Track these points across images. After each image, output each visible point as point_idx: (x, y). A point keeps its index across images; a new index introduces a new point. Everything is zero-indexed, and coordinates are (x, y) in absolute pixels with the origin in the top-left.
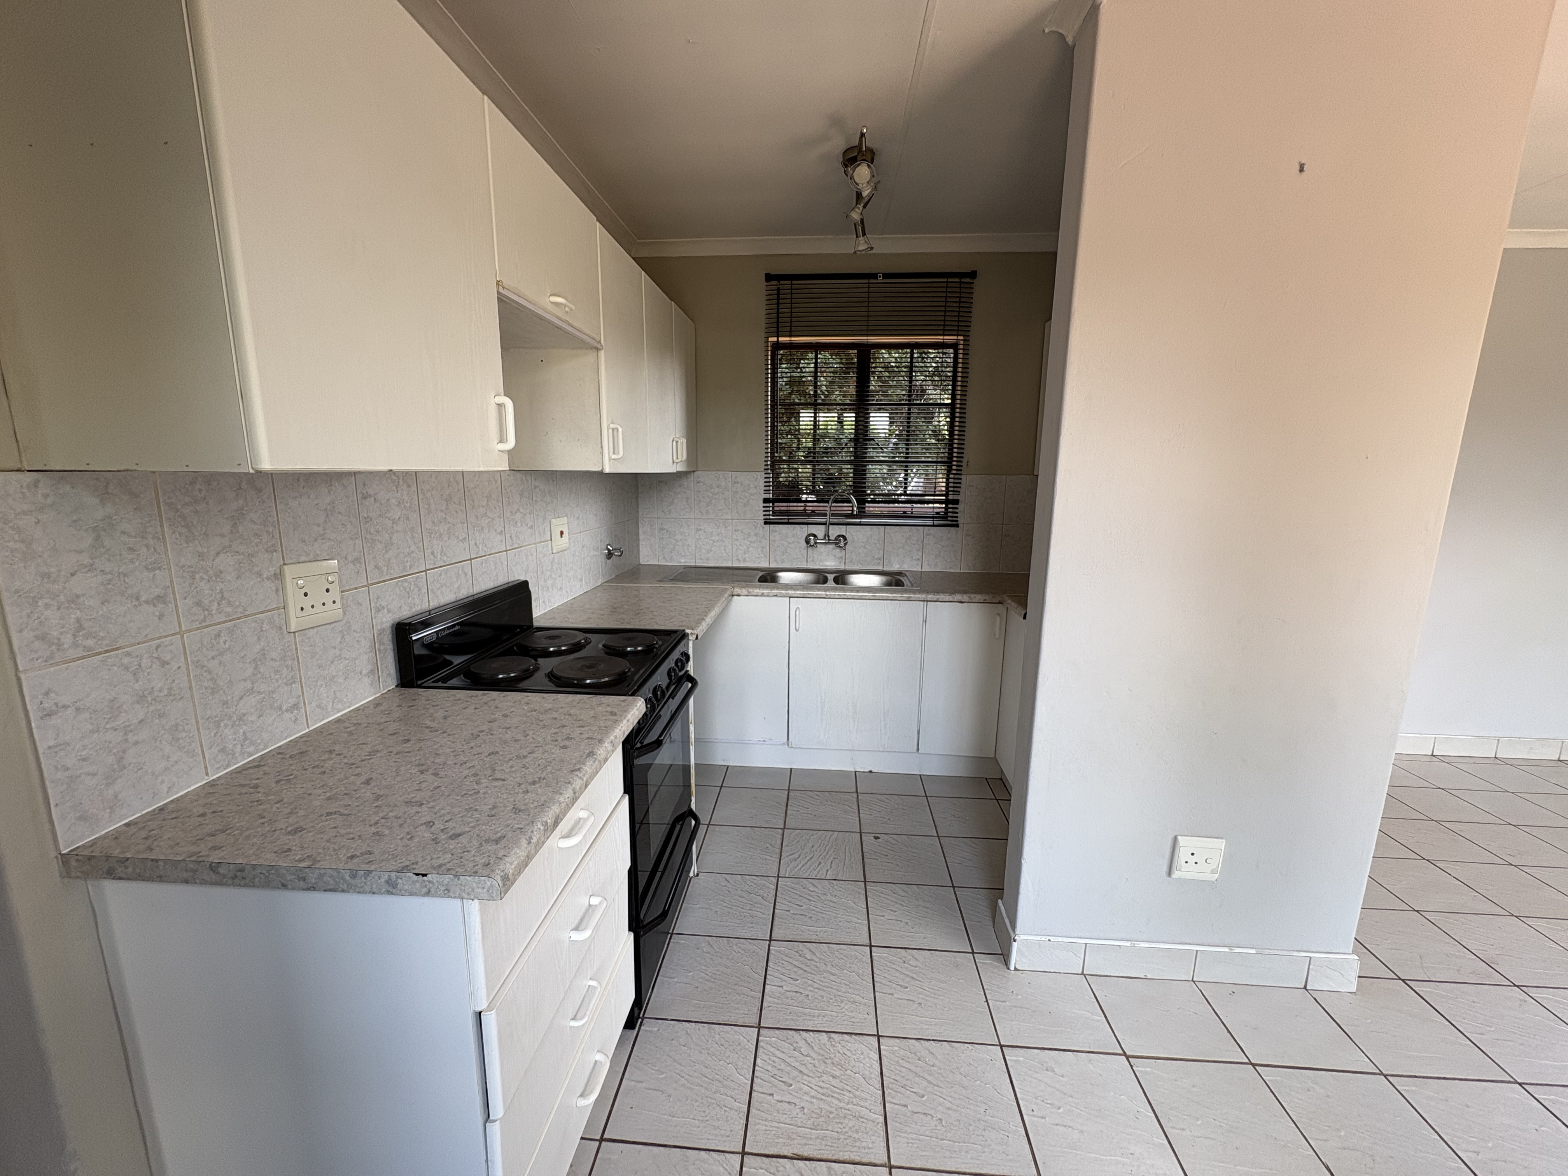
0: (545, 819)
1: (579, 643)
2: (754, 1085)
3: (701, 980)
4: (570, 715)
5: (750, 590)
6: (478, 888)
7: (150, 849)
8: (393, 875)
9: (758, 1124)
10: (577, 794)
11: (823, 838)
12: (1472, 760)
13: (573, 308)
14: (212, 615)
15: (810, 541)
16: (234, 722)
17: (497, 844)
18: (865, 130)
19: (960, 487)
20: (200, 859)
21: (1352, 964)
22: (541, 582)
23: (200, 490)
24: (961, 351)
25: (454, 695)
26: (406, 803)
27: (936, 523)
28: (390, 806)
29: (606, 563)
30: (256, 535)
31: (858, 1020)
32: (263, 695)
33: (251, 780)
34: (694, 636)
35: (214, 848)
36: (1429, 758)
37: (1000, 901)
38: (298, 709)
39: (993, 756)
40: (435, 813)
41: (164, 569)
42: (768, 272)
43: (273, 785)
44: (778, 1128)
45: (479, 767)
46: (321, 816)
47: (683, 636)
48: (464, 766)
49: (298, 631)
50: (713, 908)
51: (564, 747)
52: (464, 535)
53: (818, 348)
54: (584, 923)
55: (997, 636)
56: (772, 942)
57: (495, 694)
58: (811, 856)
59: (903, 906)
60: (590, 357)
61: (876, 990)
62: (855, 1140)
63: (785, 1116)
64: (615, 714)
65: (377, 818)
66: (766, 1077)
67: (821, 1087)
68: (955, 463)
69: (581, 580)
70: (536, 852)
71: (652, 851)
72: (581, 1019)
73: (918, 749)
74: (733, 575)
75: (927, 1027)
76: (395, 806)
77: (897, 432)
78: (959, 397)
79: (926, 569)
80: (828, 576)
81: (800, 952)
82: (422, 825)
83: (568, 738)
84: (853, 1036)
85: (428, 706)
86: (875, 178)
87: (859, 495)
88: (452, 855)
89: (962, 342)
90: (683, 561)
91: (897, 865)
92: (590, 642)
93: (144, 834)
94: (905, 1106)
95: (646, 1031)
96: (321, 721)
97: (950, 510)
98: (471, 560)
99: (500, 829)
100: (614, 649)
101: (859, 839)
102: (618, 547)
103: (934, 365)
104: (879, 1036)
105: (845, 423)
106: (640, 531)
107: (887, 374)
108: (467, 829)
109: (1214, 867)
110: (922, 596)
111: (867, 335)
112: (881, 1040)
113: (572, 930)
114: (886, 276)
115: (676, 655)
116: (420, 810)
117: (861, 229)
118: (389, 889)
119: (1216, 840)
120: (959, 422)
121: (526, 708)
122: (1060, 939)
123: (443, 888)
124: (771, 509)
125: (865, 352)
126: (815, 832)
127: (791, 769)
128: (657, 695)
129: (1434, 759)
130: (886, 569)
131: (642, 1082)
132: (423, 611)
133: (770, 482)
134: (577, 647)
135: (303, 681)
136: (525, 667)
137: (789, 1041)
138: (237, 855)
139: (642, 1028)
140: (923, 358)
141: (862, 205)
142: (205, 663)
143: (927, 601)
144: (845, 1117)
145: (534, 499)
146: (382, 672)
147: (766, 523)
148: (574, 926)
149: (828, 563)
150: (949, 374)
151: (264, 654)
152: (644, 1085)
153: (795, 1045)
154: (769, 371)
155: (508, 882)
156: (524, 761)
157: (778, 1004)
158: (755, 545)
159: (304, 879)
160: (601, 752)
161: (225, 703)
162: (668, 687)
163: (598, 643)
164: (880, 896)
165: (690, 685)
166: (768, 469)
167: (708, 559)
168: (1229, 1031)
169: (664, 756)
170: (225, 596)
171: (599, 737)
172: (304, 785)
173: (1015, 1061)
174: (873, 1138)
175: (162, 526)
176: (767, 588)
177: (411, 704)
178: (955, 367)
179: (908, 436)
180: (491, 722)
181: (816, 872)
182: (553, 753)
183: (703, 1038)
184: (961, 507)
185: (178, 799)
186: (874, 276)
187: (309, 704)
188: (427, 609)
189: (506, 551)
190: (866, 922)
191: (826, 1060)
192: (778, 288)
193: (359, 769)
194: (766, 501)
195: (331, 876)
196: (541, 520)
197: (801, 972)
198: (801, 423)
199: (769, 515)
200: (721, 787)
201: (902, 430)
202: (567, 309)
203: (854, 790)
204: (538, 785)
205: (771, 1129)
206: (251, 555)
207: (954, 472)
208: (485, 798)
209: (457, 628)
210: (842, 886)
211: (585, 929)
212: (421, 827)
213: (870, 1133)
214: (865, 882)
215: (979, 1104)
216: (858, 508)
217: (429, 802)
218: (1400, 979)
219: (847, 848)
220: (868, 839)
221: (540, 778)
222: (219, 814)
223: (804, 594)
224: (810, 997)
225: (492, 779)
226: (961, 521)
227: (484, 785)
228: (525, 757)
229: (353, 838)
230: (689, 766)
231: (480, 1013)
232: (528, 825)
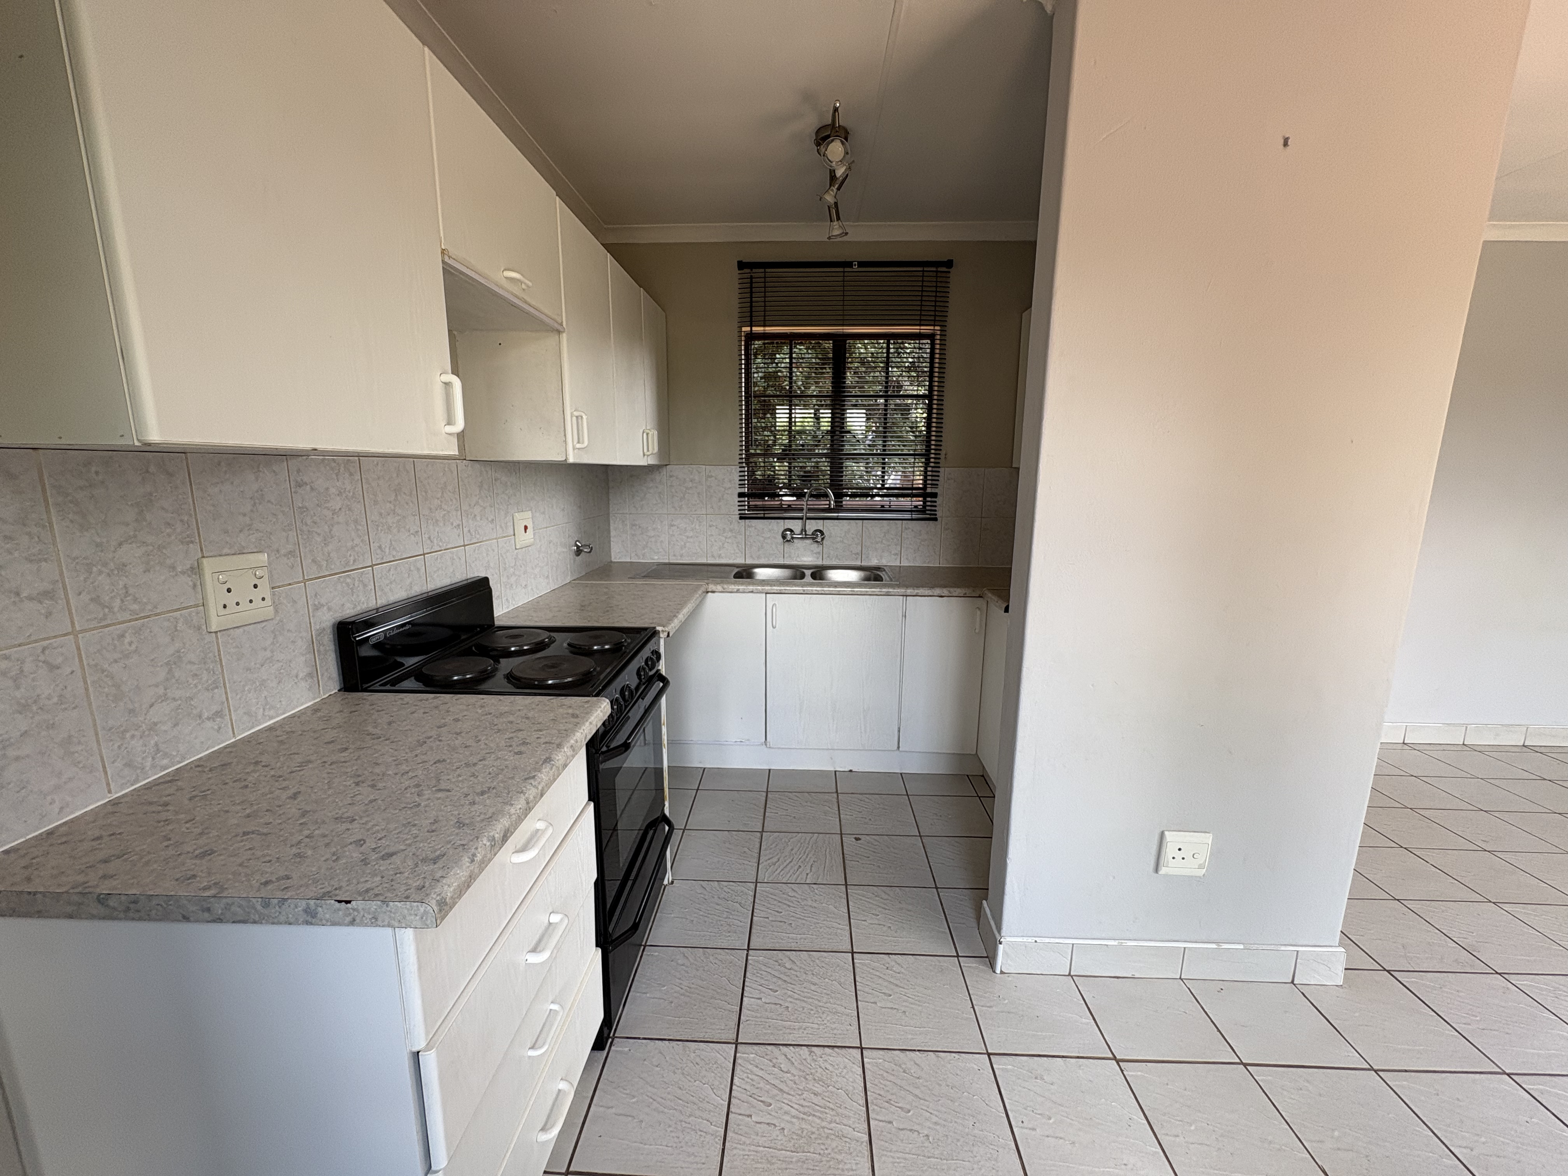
0: (491, 834)
1: (542, 642)
2: (731, 1106)
3: (675, 995)
4: (527, 718)
5: (725, 586)
6: (411, 915)
7: (29, 879)
8: (312, 902)
9: (736, 1148)
10: (531, 805)
11: (802, 841)
12: (1441, 748)
13: (530, 284)
14: (114, 613)
15: (787, 537)
16: (144, 732)
17: (435, 863)
18: (838, 105)
19: (938, 480)
20: (87, 891)
21: (1339, 956)
22: (504, 579)
23: (97, 473)
24: (938, 342)
25: (402, 699)
26: (336, 819)
27: (914, 516)
28: (317, 822)
29: (574, 561)
30: (168, 524)
31: (840, 1032)
32: (180, 702)
33: (161, 797)
34: (666, 634)
35: (104, 877)
36: (1400, 746)
37: (984, 902)
38: (222, 717)
39: (974, 752)
40: (368, 830)
41: (52, 561)
42: (740, 259)
43: (186, 802)
44: (756, 1152)
45: (422, 777)
46: (236, 836)
47: (653, 634)
48: (405, 777)
49: (220, 631)
50: (688, 917)
51: (520, 753)
52: (417, 528)
53: (792, 339)
54: (543, 943)
55: (977, 631)
56: (751, 952)
57: (447, 697)
58: (790, 860)
59: (886, 909)
60: (551, 341)
61: (859, 998)
62: (839, 1162)
63: (765, 1139)
64: (577, 717)
65: (302, 837)
66: (744, 1097)
67: (802, 1106)
68: (932, 456)
69: (548, 577)
70: (481, 870)
71: (622, 860)
72: (540, 1047)
73: (899, 747)
74: (708, 571)
75: (912, 1037)
76: (324, 822)
77: (874, 428)
78: (936, 388)
79: (905, 563)
80: (805, 571)
81: (780, 961)
82: (351, 843)
83: (524, 743)
84: (836, 1049)
85: (372, 712)
86: (849, 156)
87: (836, 489)
88: (382, 877)
89: (939, 332)
90: (656, 557)
91: (879, 866)
92: (555, 641)
93: (23, 862)
94: (890, 1122)
95: (617, 1051)
96: (249, 730)
97: (929, 504)
98: (424, 554)
99: (439, 847)
100: (580, 648)
101: (840, 841)
102: (587, 543)
103: (910, 360)
104: (862, 1049)
105: (822, 420)
106: (611, 527)
107: (864, 369)
108: (403, 847)
109: (1202, 862)
110: (902, 591)
111: (843, 325)
112: (864, 1052)
113: (529, 952)
114: (861, 264)
115: (646, 653)
116: (351, 827)
117: (835, 212)
118: (307, 919)
119: (1203, 834)
120: (937, 414)
121: (480, 711)
122: (1047, 940)
123: (370, 916)
124: (746, 503)
125: (841, 343)
126: (794, 835)
127: (770, 770)
128: (625, 695)
129: (1406, 747)
130: (864, 564)
131: (612, 1107)
132: (370, 609)
133: (744, 476)
134: (540, 647)
135: (228, 685)
136: (482, 667)
137: (768, 1057)
138: (133, 884)
139: (613, 1048)
140: (899, 353)
141: (837, 186)
142: (106, 666)
143: (907, 596)
144: (827, 1137)
145: (495, 491)
146: (322, 675)
147: (741, 518)
148: (530, 948)
149: (805, 559)
150: (926, 369)
151: (180, 657)
152: (614, 1110)
153: (774, 1061)
154: (743, 362)
155: (445, 907)
156: (472, 770)
157: (756, 1017)
158: (730, 541)
159: (208, 910)
160: (559, 757)
161: (132, 711)
162: (637, 688)
163: (562, 641)
164: (861, 900)
165: (661, 684)
166: (742, 463)
167: (682, 556)
168: (1219, 1031)
169: (635, 759)
170: (130, 592)
171: (558, 741)
172: (221, 802)
173: (1002, 1069)
174: (857, 1158)
175: (48, 512)
176: (742, 584)
177: (354, 710)
178: (932, 363)
179: (885, 431)
180: (441, 727)
181: (795, 876)
182: (506, 760)
183: (677, 1057)
184: (939, 500)
185: (72, 821)
186: (849, 264)
187: (234, 711)
188: (375, 607)
189: (464, 546)
190: (848, 928)
191: (807, 1077)
192: (751, 276)
193: (287, 782)
194: (741, 495)
195: (240, 906)
196: (502, 513)
197: (780, 982)
198: (778, 420)
199: (745, 510)
200: (698, 790)
201: (879, 427)
202: (524, 286)
203: (835, 790)
204: (486, 796)
205: (749, 1153)
206: (160, 548)
207: (932, 465)
208: (426, 811)
209: (407, 627)
210: (823, 890)
211: (543, 950)
212: (349, 847)
213: (854, 1154)
214: (846, 885)
215: (966, 1117)
216: (835, 502)
217: (361, 818)
218: (1385, 970)
219: (828, 850)
220: (849, 840)
221: (489, 788)
222: (118, 836)
223: (780, 590)
224: (790, 1009)
225: (436, 790)
226: (939, 514)
227: (426, 797)
228: (475, 764)
229: (270, 861)
230: (662, 769)
231: (418, 1052)
232: (472, 841)
